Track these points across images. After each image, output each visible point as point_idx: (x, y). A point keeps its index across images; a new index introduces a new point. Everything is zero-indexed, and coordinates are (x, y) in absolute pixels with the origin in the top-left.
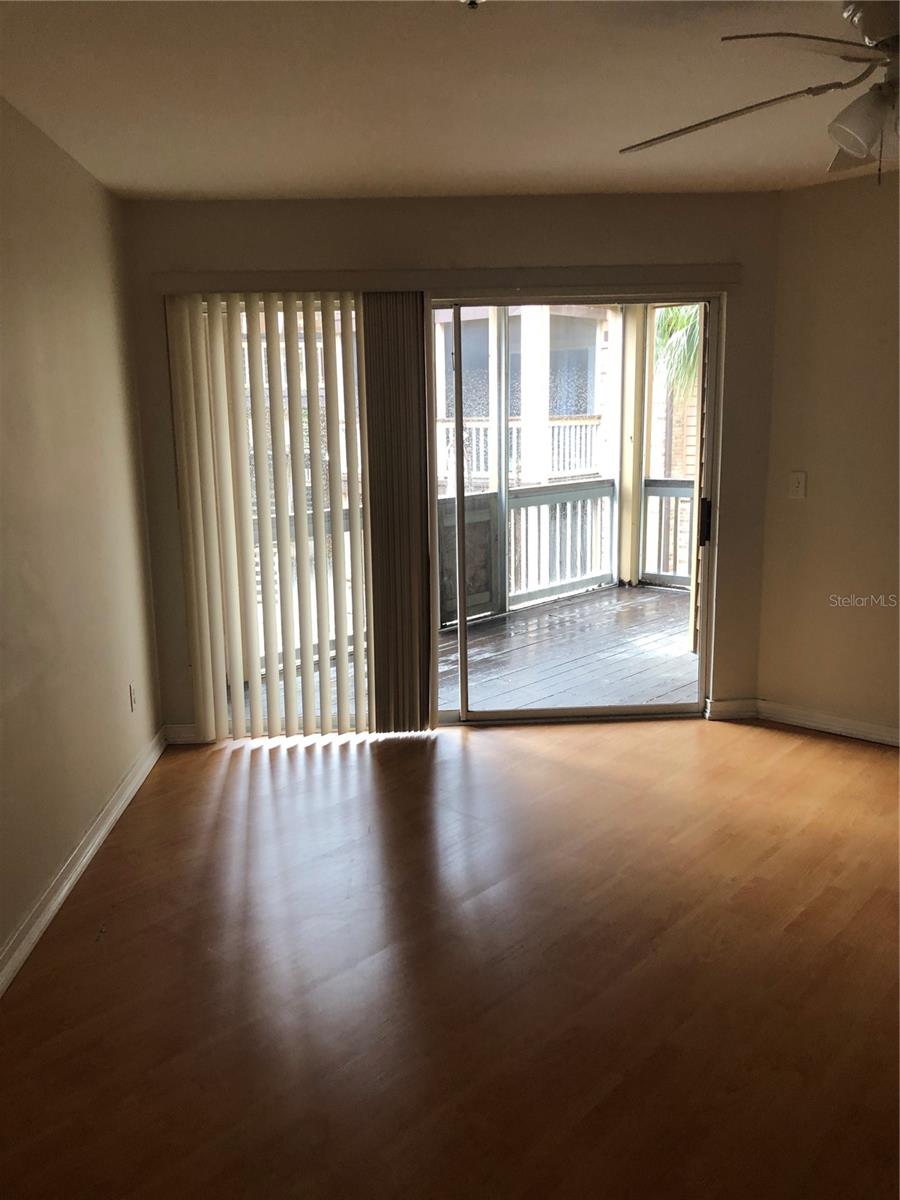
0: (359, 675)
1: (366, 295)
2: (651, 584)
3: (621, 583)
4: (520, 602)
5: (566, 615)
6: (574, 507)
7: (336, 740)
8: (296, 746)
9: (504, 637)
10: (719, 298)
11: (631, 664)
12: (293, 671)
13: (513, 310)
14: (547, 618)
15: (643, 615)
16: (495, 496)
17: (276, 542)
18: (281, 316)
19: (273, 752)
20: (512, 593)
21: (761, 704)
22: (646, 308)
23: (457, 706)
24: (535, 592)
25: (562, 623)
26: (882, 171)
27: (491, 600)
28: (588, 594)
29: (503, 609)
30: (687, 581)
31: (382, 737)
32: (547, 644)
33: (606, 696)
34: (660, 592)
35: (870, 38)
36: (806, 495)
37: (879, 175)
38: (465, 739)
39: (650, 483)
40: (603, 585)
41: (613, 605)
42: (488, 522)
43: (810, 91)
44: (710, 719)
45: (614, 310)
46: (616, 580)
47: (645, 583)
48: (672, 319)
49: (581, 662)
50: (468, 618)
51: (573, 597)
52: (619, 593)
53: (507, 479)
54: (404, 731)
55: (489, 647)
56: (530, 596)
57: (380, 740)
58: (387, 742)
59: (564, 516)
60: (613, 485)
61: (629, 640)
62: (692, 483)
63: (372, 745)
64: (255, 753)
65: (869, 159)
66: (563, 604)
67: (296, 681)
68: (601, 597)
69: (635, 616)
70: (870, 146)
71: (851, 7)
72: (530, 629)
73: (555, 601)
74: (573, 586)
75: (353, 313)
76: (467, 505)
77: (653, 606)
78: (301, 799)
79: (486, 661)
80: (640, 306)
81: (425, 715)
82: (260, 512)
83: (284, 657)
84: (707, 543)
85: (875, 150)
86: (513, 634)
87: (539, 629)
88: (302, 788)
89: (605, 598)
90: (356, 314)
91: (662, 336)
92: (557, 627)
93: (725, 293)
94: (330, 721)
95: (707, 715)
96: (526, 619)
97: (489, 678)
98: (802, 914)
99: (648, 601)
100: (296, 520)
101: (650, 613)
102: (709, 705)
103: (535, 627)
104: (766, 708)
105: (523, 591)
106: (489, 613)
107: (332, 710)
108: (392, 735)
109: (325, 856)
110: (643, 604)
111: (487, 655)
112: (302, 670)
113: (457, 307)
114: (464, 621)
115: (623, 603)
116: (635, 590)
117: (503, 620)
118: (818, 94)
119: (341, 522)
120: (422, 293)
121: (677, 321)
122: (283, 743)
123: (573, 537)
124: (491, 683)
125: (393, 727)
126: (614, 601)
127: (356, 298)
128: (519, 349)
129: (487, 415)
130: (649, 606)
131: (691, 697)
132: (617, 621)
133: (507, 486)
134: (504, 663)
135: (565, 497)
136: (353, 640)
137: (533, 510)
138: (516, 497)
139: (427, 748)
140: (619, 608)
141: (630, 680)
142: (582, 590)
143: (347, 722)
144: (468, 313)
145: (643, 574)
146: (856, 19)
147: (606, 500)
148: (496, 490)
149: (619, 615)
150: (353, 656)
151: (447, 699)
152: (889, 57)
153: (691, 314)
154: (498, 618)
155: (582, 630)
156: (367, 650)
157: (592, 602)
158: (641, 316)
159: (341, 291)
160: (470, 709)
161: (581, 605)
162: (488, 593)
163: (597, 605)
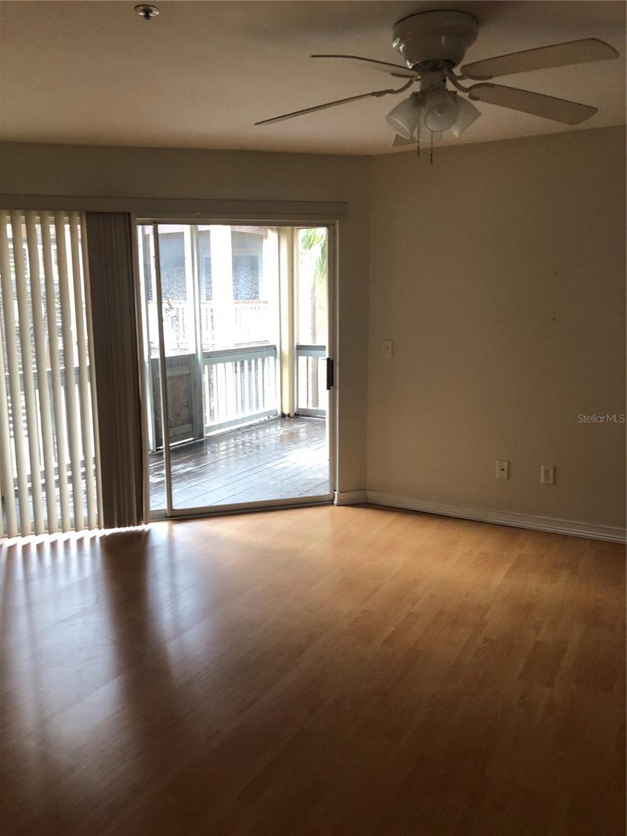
0: (90, 487)
1: (88, 214)
2: (303, 416)
3: (283, 415)
4: (212, 431)
5: (247, 438)
6: (250, 364)
7: (73, 536)
8: (43, 543)
9: (203, 455)
10: (334, 225)
11: (288, 470)
12: (39, 487)
13: (202, 228)
14: (233, 441)
15: (298, 436)
16: (193, 356)
17: (23, 393)
18: (23, 226)
19: (26, 548)
20: (208, 423)
21: (369, 493)
22: (293, 229)
23: (165, 506)
24: (225, 423)
25: (244, 444)
26: (420, 148)
27: (193, 430)
28: (261, 423)
29: (201, 436)
30: (323, 413)
31: (108, 532)
32: (232, 459)
33: (270, 493)
34: (308, 421)
35: (410, 62)
36: (392, 356)
37: (418, 151)
38: (171, 530)
39: (300, 348)
40: (271, 417)
41: (278, 430)
42: (189, 374)
43: (373, 94)
44: (338, 505)
45: (272, 230)
46: (279, 413)
47: (298, 415)
48: (311, 236)
49: (254, 471)
50: (171, 445)
51: (251, 426)
52: (282, 422)
53: (201, 344)
54: (125, 526)
55: (191, 463)
56: (220, 426)
57: (107, 534)
58: (113, 535)
59: (242, 371)
60: (275, 348)
61: (287, 454)
62: (325, 347)
63: (101, 538)
64: (11, 549)
65: (412, 140)
66: (244, 430)
67: (42, 495)
68: (270, 425)
69: (293, 438)
70: (412, 132)
71: (398, 39)
72: (221, 449)
73: (239, 429)
74: (251, 418)
75: (79, 227)
76: (167, 363)
77: (304, 430)
78: (48, 581)
79: (189, 473)
80: (288, 228)
81: (140, 515)
82: (24, 368)
83: (32, 478)
84: (331, 387)
85: (415, 134)
86: (209, 453)
87: (227, 449)
88: (48, 572)
89: (273, 426)
90: (81, 227)
91: (305, 248)
92: (241, 447)
93: (338, 221)
94: (68, 523)
95: (336, 502)
96: (218, 442)
97: (190, 485)
98: (393, 632)
99: (301, 427)
100: (52, 374)
101: (303, 435)
102: (336, 496)
103: (224, 448)
104: (372, 496)
105: (216, 422)
106: (192, 439)
107: (70, 515)
108: (116, 530)
109: (63, 621)
110: (298, 429)
111: (189, 469)
112: (46, 487)
113: (155, 224)
114: (168, 447)
115: (283, 429)
116: (292, 419)
117: (202, 443)
118: (380, 96)
119: (73, 377)
120: (129, 213)
121: (315, 237)
122: (33, 540)
123: (250, 384)
124: (192, 489)
125: (116, 524)
126: (279, 428)
127: (80, 215)
128: (209, 253)
129: (185, 300)
130: (302, 430)
131: (325, 491)
132: (281, 441)
133: (202, 350)
134: (202, 474)
135: (243, 356)
136: (85, 463)
137: (220, 366)
138: (209, 357)
139: (143, 538)
140: (281, 432)
141: (287, 481)
142: (257, 421)
143: (82, 522)
144: (164, 229)
145: (298, 409)
146: (401, 48)
147: (272, 358)
148: (194, 352)
149: (282, 436)
150: (85, 475)
151: (157, 502)
152: (420, 75)
153: (321, 233)
154: (197, 443)
155: (258, 447)
156: (96, 471)
157: (263, 428)
158: (289, 233)
159: (69, 211)
160: (174, 508)
161: (256, 432)
162: (190, 425)
163: (267, 430)
